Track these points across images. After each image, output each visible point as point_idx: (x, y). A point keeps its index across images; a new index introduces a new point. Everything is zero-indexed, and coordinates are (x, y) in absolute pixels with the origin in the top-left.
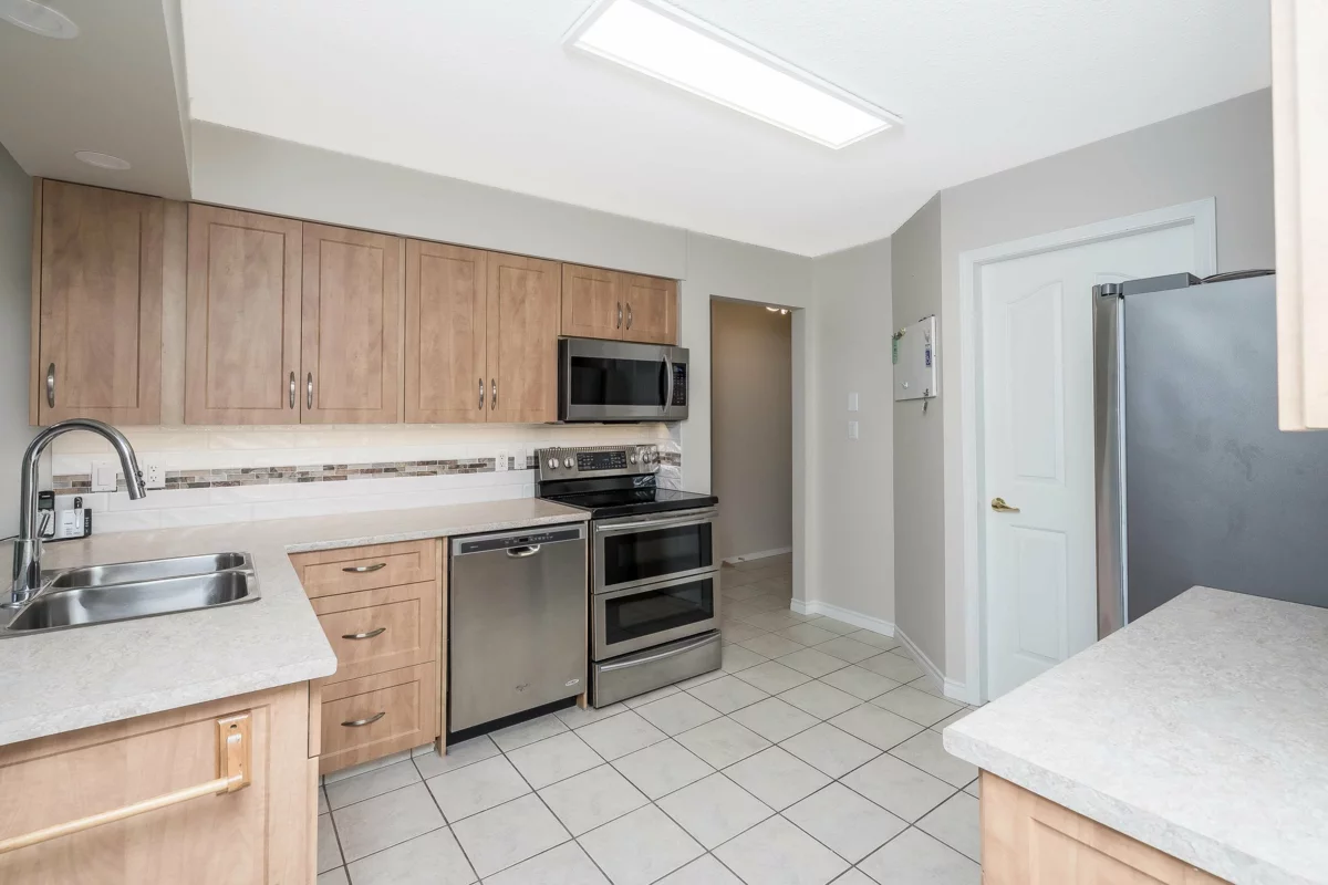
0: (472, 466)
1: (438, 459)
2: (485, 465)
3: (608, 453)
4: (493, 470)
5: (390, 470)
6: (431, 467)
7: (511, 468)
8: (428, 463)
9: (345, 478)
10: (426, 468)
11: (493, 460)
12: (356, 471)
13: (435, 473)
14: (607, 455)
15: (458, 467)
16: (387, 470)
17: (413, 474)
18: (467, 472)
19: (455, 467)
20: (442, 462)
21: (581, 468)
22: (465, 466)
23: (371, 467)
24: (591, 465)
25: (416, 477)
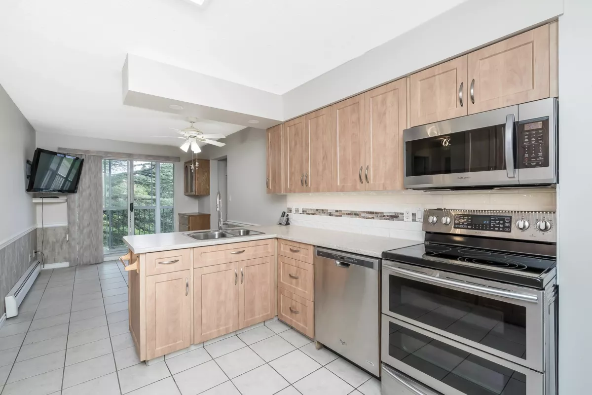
0: (391, 216)
1: (375, 211)
2: (398, 216)
3: (490, 217)
4: (403, 220)
5: (356, 214)
6: (372, 215)
7: (414, 220)
8: (371, 213)
9: (341, 216)
10: (370, 215)
11: (402, 214)
12: (344, 214)
13: (373, 218)
14: (489, 217)
15: (384, 216)
16: (355, 214)
17: (364, 218)
18: (389, 219)
19: (382, 216)
20: (376, 213)
21: (457, 226)
22: (388, 216)
23: (349, 212)
24: (468, 225)
25: (366, 219)
